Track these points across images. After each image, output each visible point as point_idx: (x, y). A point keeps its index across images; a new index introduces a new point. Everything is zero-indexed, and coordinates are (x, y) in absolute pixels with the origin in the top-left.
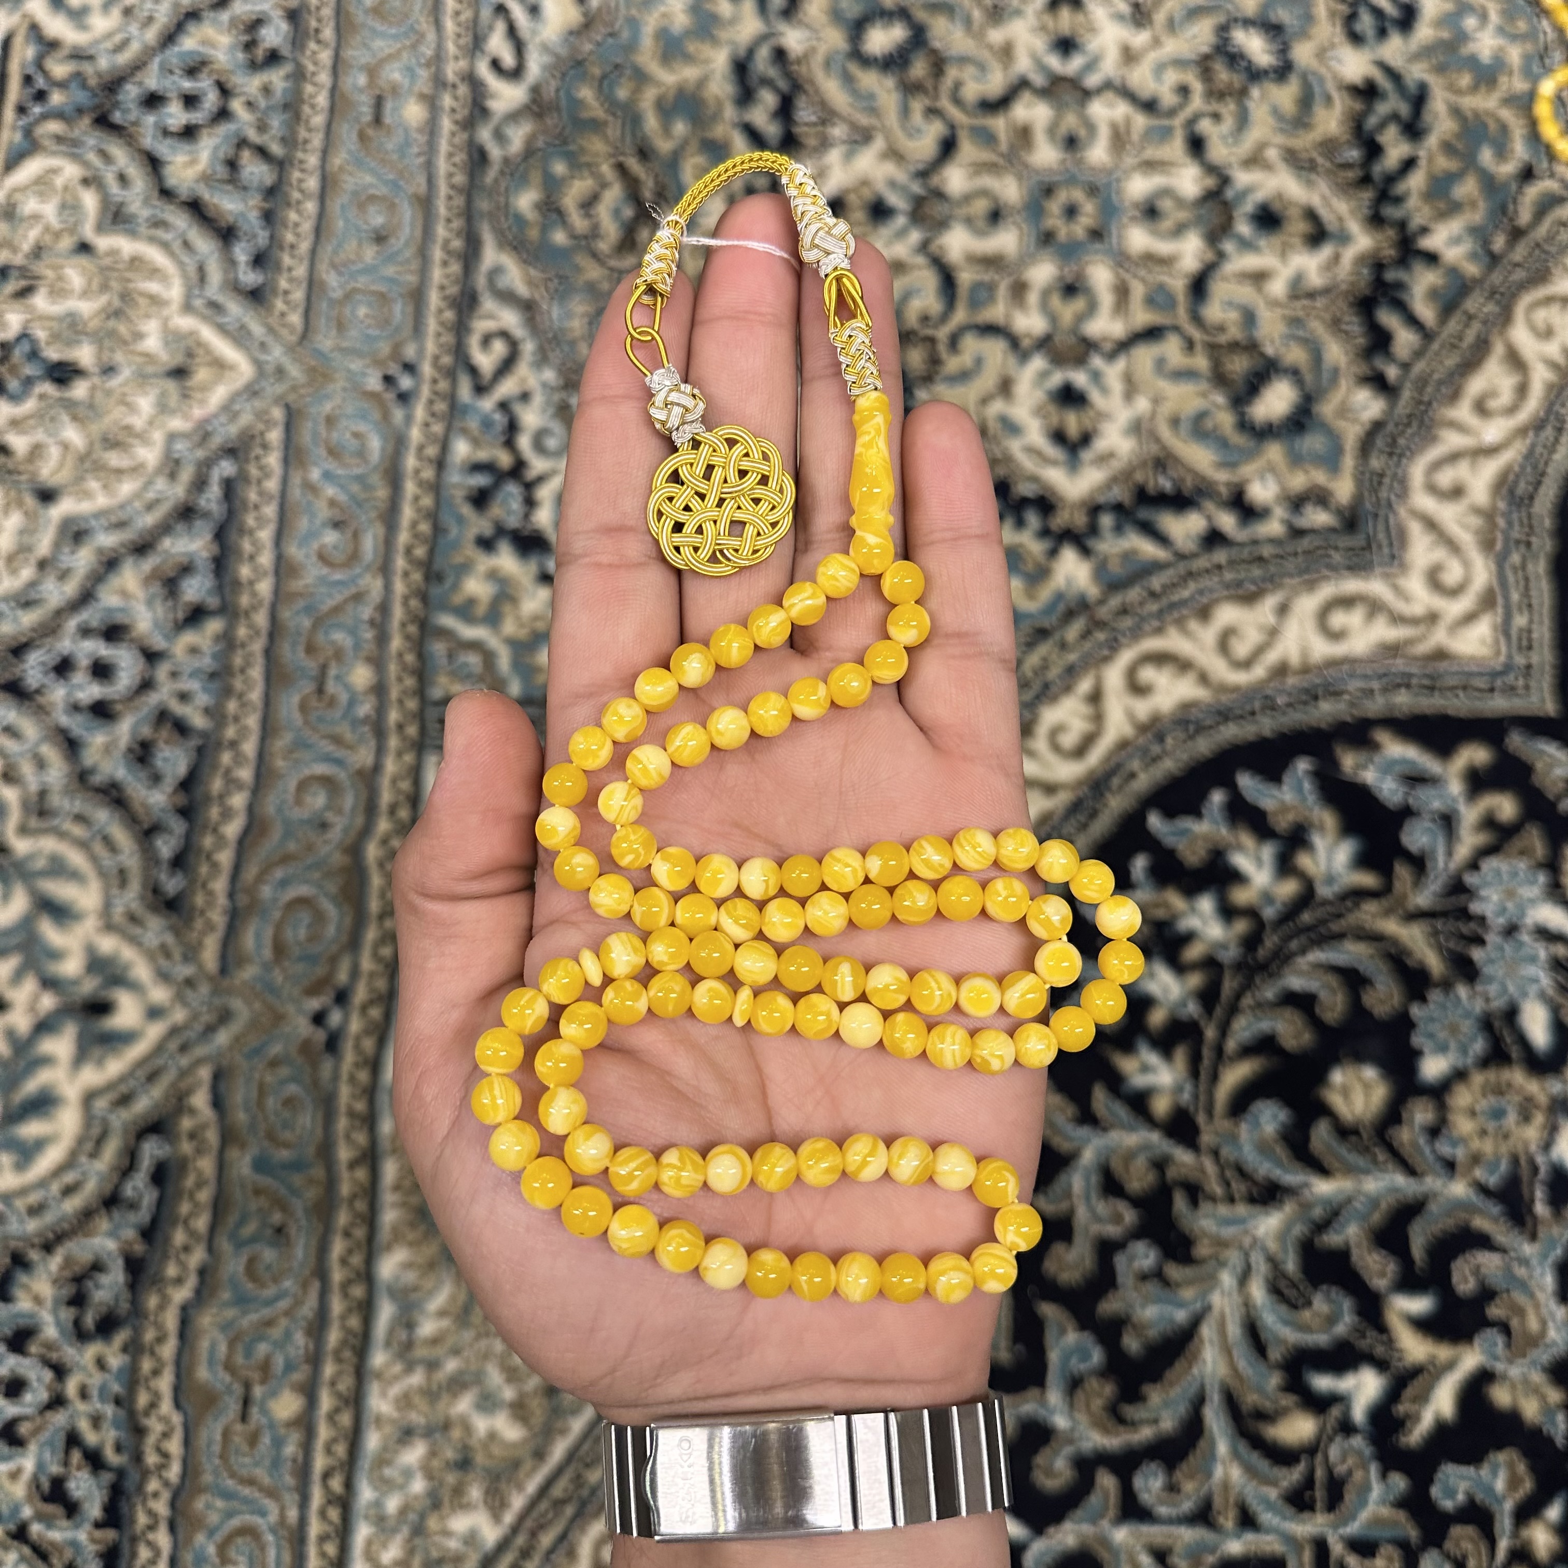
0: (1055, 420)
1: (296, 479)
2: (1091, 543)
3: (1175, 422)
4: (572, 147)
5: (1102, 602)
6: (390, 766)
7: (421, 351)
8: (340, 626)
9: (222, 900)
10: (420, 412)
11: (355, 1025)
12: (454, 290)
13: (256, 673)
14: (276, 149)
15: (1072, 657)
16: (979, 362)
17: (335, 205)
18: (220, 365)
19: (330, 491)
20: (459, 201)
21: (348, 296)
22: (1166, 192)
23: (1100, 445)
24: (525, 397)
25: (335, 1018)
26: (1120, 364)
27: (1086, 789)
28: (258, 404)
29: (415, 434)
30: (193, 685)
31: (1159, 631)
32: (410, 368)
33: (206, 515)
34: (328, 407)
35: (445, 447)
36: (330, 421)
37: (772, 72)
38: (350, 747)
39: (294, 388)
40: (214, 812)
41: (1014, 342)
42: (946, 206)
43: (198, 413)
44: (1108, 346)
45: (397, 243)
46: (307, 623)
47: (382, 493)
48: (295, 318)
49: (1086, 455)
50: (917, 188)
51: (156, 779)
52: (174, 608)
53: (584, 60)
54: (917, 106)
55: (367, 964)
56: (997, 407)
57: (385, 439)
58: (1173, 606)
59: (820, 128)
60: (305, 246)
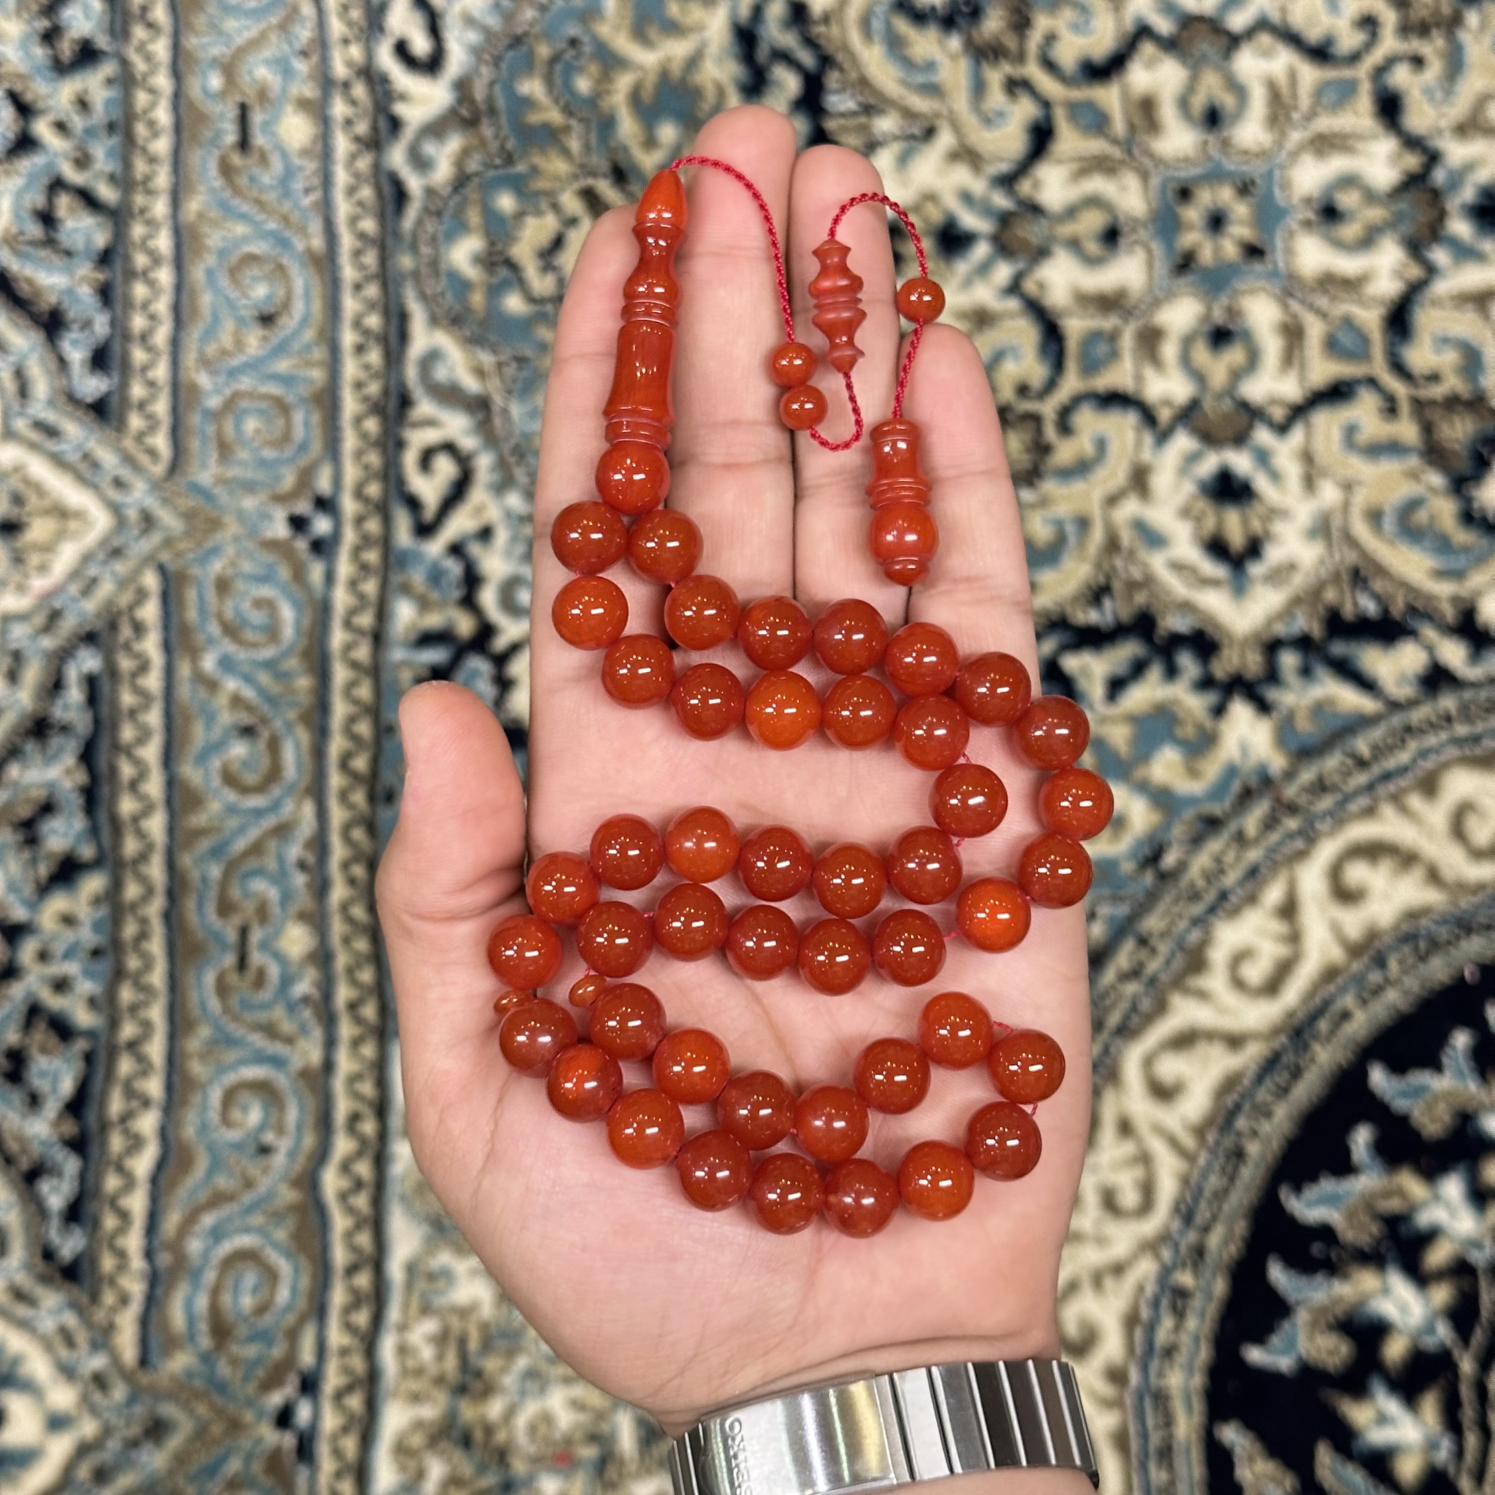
0: (1210, 523)
1: (184, 670)
2: (1272, 694)
3: (1375, 517)
4: (521, 168)
5: (1290, 775)
6: (345, 1063)
7: (337, 480)
8: (260, 872)
9: (137, 1263)
10: (344, 568)
11: (330, 1421)
12: (374, 388)
13: (156, 946)
14: (107, 193)
15: (1254, 855)
16: (1101, 445)
17: (198, 273)
18: (61, 512)
19: (231, 684)
20: (370, 259)
21: (230, 405)
22: (1349, 181)
23: (1274, 554)
24: (485, 534)
25: (303, 1413)
26: (1297, 436)
27: (1283, 1039)
28: (121, 567)
29: (341, 598)
30: (72, 968)
31: (1370, 812)
32: (324, 504)
33: (65, 729)
34: (217, 566)
35: (382, 613)
36: (223, 586)
37: (788, 40)
38: (289, 1040)
39: (168, 543)
40: (116, 1142)
41: (1148, 416)
42: (1044, 222)
43: (39, 584)
44: (1278, 414)
45: (289, 323)
46: (215, 871)
47: (304, 683)
48: (161, 441)
49: (1256, 569)
50: (1001, 201)
51: (34, 1101)
52: (34, 861)
53: (526, 34)
54: (995, 77)
55: (336, 1337)
56: (1130, 508)
57: (297, 605)
58: (1387, 777)
59: (863, 119)
60: (162, 336)
